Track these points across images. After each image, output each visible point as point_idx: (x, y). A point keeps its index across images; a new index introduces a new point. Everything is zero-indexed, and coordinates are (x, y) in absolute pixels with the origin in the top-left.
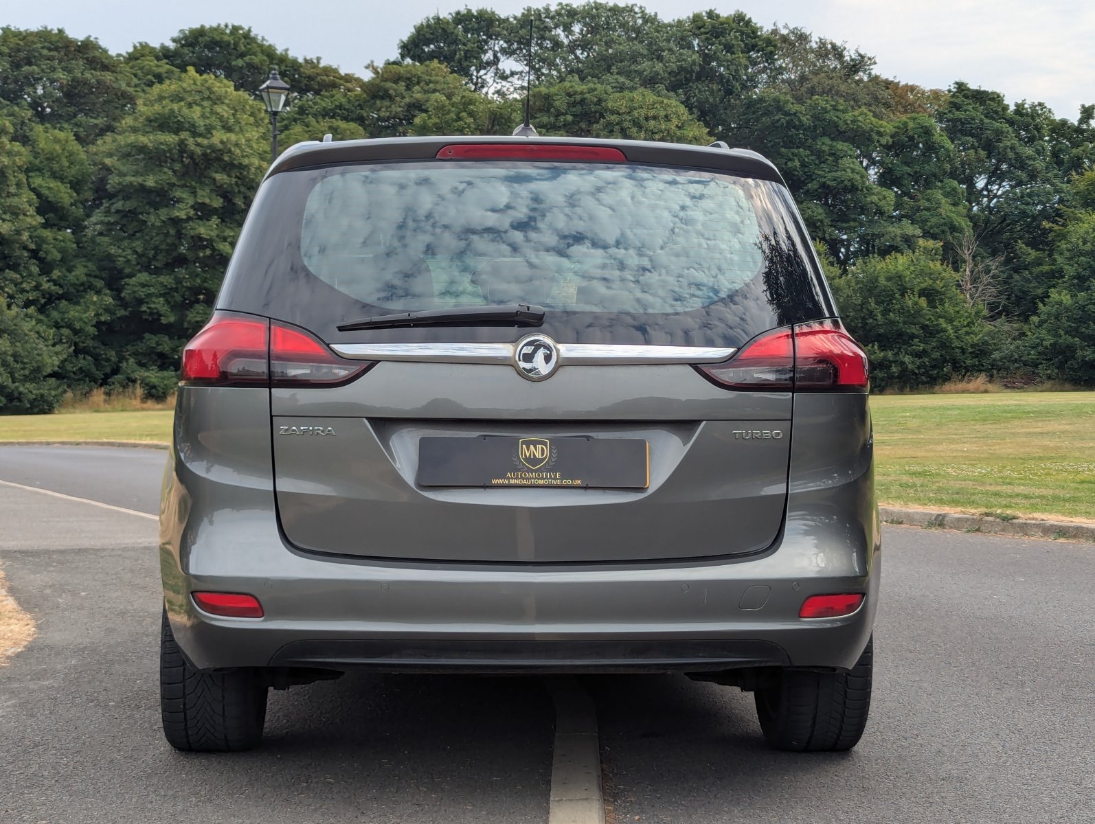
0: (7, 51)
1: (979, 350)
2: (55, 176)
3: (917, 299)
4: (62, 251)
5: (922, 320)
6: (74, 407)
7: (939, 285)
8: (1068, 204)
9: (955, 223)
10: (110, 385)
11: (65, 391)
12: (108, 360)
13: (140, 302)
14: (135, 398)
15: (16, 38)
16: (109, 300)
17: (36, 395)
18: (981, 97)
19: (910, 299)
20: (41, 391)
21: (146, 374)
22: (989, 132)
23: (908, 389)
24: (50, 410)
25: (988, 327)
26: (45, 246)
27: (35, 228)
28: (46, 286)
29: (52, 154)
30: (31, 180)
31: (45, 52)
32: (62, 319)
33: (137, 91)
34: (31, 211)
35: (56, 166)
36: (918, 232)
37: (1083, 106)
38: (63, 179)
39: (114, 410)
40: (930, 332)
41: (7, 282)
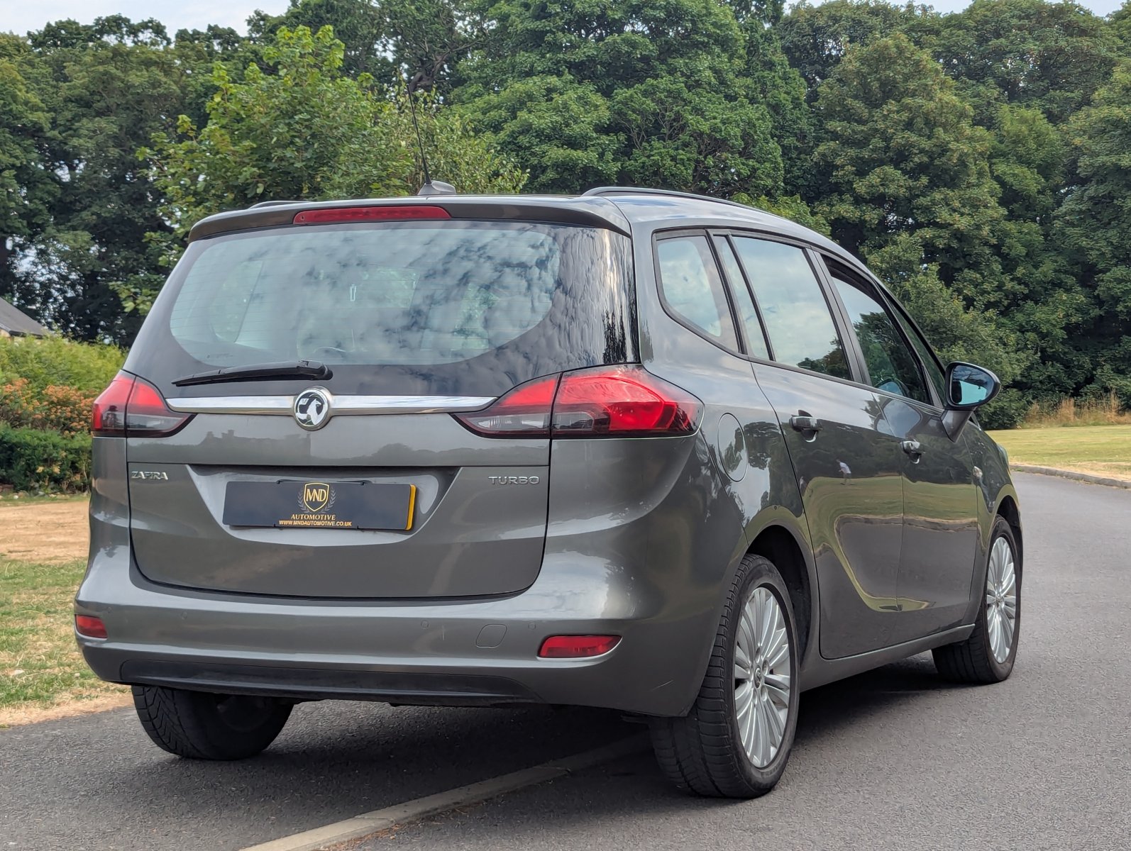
0: (974, 24)
2: (1021, 160)
4: (1028, 245)
6: (1040, 421)
10: (1082, 396)
11: (1029, 403)
12: (1081, 367)
13: (1117, 300)
14: (1111, 411)
15: (983, 9)
16: (1081, 298)
17: (995, 408)
20: (1000, 404)
21: (1124, 382)
24: (1011, 424)
26: (1008, 240)
27: (997, 221)
28: (1009, 285)
29: (1019, 136)
30: (994, 167)
31: (1014, 21)
32: (1027, 323)
33: (1120, 56)
34: (993, 202)
35: (1021, 150)
38: (1029, 164)
39: (1086, 424)
41: (965, 284)
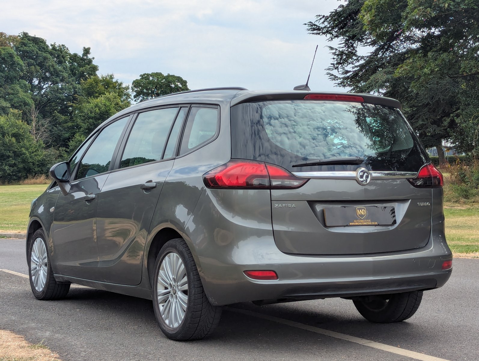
1: (41, 163)
3: (10, 138)
5: (13, 149)
7: (21, 131)
8: (79, 94)
9: (27, 101)
18: (37, 41)
19: (7, 138)
22: (41, 58)
23: (7, 183)
25: (45, 152)
36: (9, 105)
37: (84, 48)
40: (17, 155)
